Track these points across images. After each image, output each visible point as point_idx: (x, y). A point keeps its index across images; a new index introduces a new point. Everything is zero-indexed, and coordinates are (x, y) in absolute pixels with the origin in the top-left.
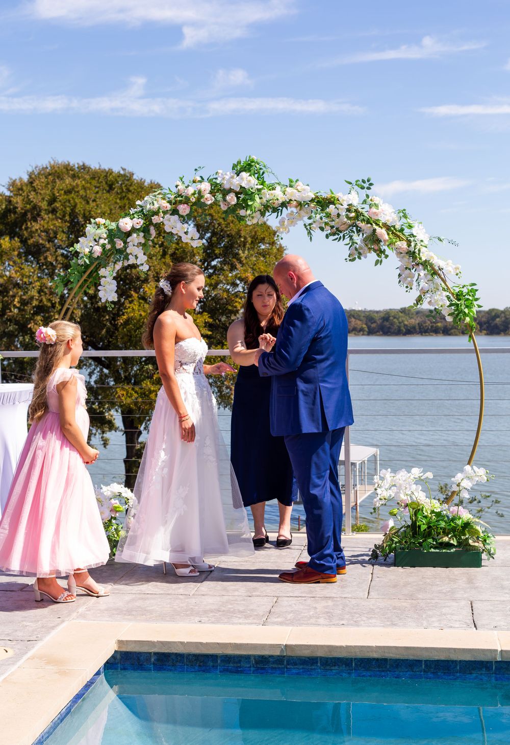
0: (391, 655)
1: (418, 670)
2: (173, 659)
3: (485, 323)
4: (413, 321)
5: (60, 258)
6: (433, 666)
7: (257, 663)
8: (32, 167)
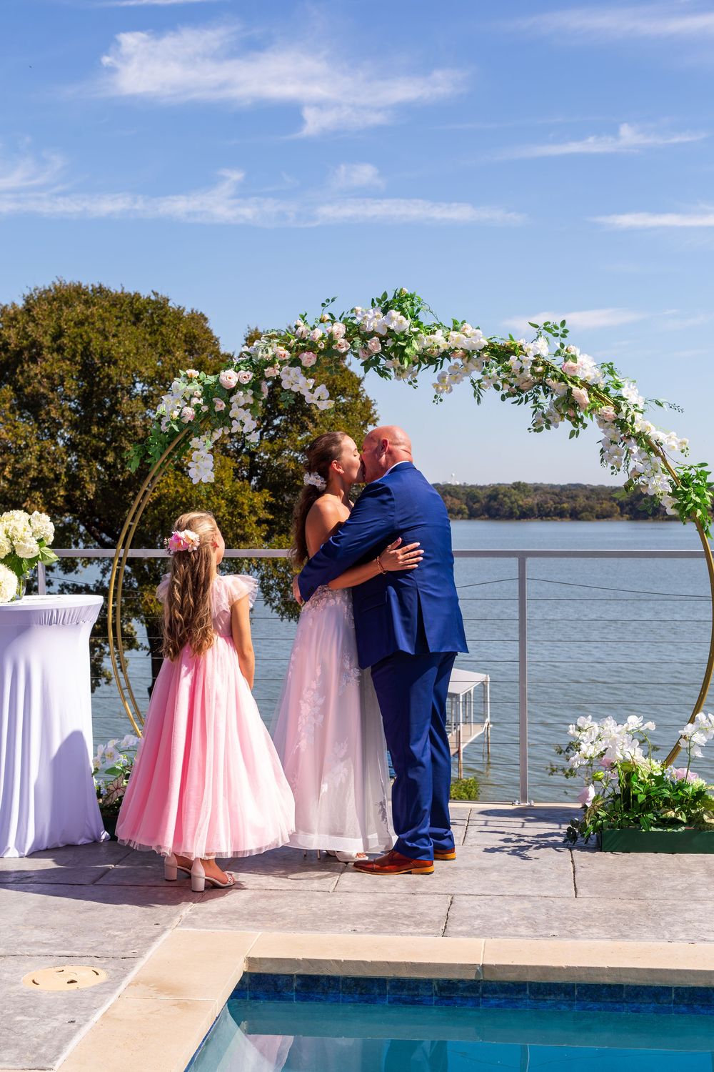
0: (630, 980)
1: (665, 1001)
2: (323, 984)
3: (627, 505)
4: (530, 500)
5: (67, 413)
6: (686, 995)
7: (441, 991)
8: (30, 288)
